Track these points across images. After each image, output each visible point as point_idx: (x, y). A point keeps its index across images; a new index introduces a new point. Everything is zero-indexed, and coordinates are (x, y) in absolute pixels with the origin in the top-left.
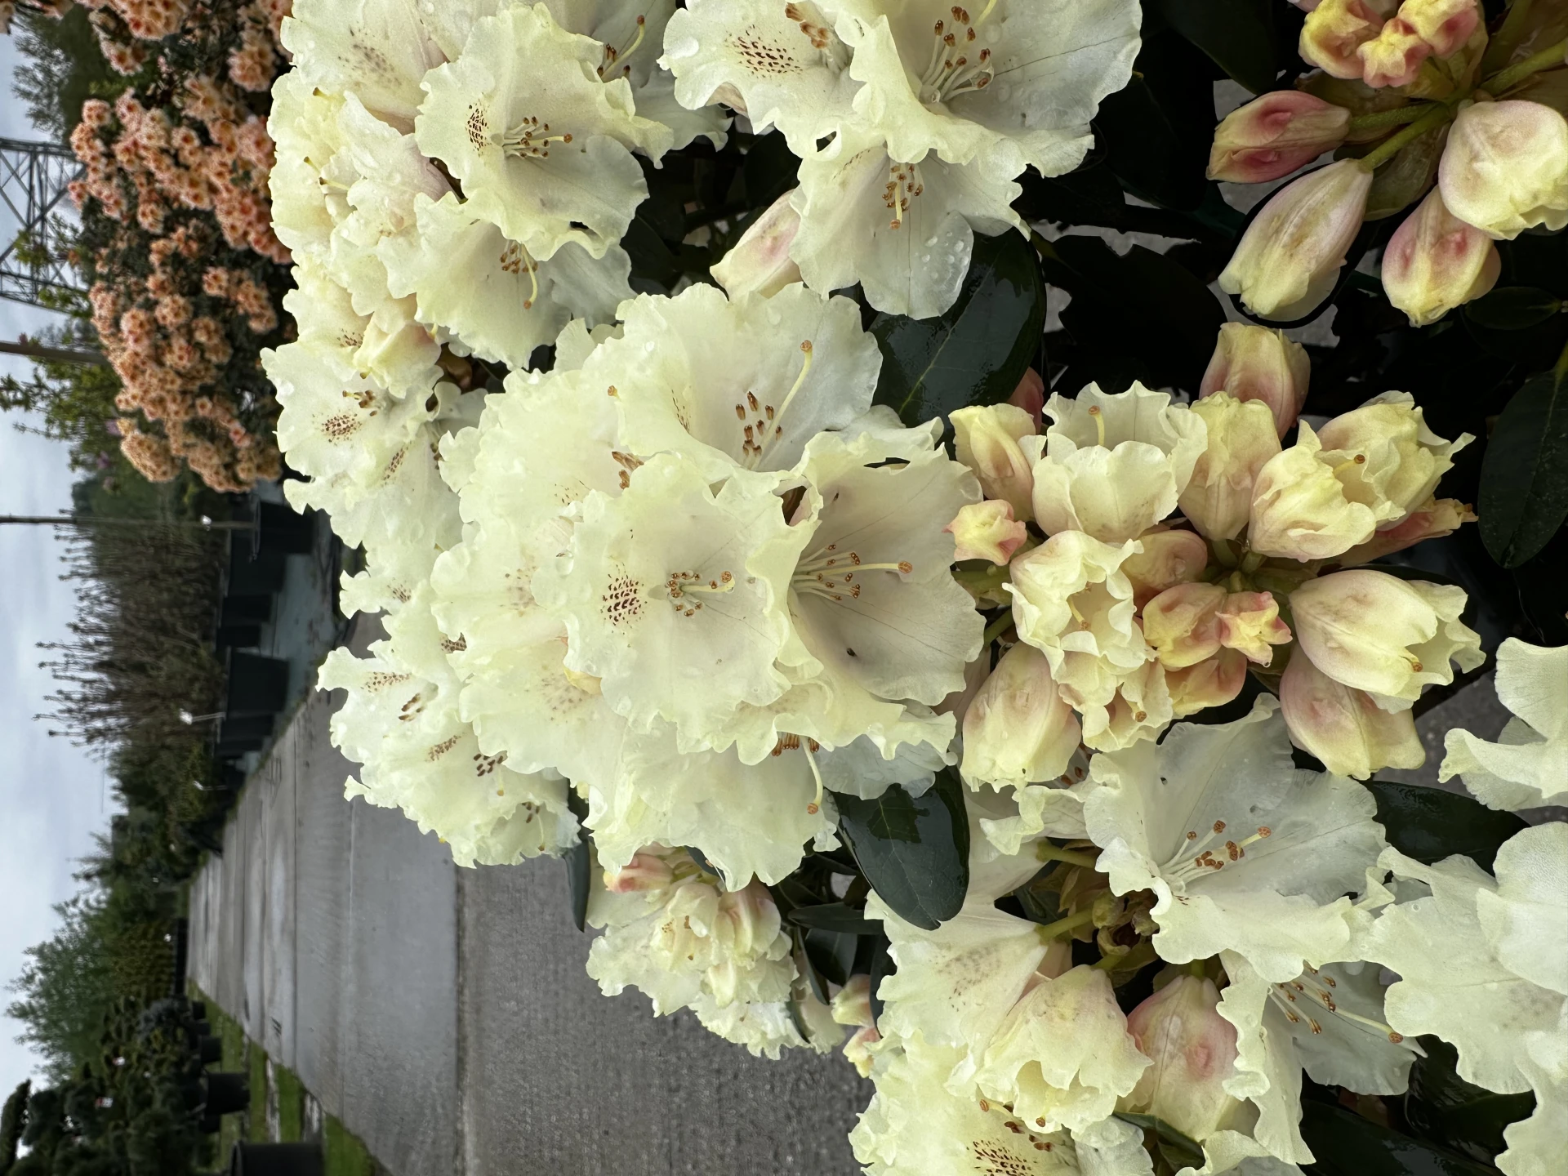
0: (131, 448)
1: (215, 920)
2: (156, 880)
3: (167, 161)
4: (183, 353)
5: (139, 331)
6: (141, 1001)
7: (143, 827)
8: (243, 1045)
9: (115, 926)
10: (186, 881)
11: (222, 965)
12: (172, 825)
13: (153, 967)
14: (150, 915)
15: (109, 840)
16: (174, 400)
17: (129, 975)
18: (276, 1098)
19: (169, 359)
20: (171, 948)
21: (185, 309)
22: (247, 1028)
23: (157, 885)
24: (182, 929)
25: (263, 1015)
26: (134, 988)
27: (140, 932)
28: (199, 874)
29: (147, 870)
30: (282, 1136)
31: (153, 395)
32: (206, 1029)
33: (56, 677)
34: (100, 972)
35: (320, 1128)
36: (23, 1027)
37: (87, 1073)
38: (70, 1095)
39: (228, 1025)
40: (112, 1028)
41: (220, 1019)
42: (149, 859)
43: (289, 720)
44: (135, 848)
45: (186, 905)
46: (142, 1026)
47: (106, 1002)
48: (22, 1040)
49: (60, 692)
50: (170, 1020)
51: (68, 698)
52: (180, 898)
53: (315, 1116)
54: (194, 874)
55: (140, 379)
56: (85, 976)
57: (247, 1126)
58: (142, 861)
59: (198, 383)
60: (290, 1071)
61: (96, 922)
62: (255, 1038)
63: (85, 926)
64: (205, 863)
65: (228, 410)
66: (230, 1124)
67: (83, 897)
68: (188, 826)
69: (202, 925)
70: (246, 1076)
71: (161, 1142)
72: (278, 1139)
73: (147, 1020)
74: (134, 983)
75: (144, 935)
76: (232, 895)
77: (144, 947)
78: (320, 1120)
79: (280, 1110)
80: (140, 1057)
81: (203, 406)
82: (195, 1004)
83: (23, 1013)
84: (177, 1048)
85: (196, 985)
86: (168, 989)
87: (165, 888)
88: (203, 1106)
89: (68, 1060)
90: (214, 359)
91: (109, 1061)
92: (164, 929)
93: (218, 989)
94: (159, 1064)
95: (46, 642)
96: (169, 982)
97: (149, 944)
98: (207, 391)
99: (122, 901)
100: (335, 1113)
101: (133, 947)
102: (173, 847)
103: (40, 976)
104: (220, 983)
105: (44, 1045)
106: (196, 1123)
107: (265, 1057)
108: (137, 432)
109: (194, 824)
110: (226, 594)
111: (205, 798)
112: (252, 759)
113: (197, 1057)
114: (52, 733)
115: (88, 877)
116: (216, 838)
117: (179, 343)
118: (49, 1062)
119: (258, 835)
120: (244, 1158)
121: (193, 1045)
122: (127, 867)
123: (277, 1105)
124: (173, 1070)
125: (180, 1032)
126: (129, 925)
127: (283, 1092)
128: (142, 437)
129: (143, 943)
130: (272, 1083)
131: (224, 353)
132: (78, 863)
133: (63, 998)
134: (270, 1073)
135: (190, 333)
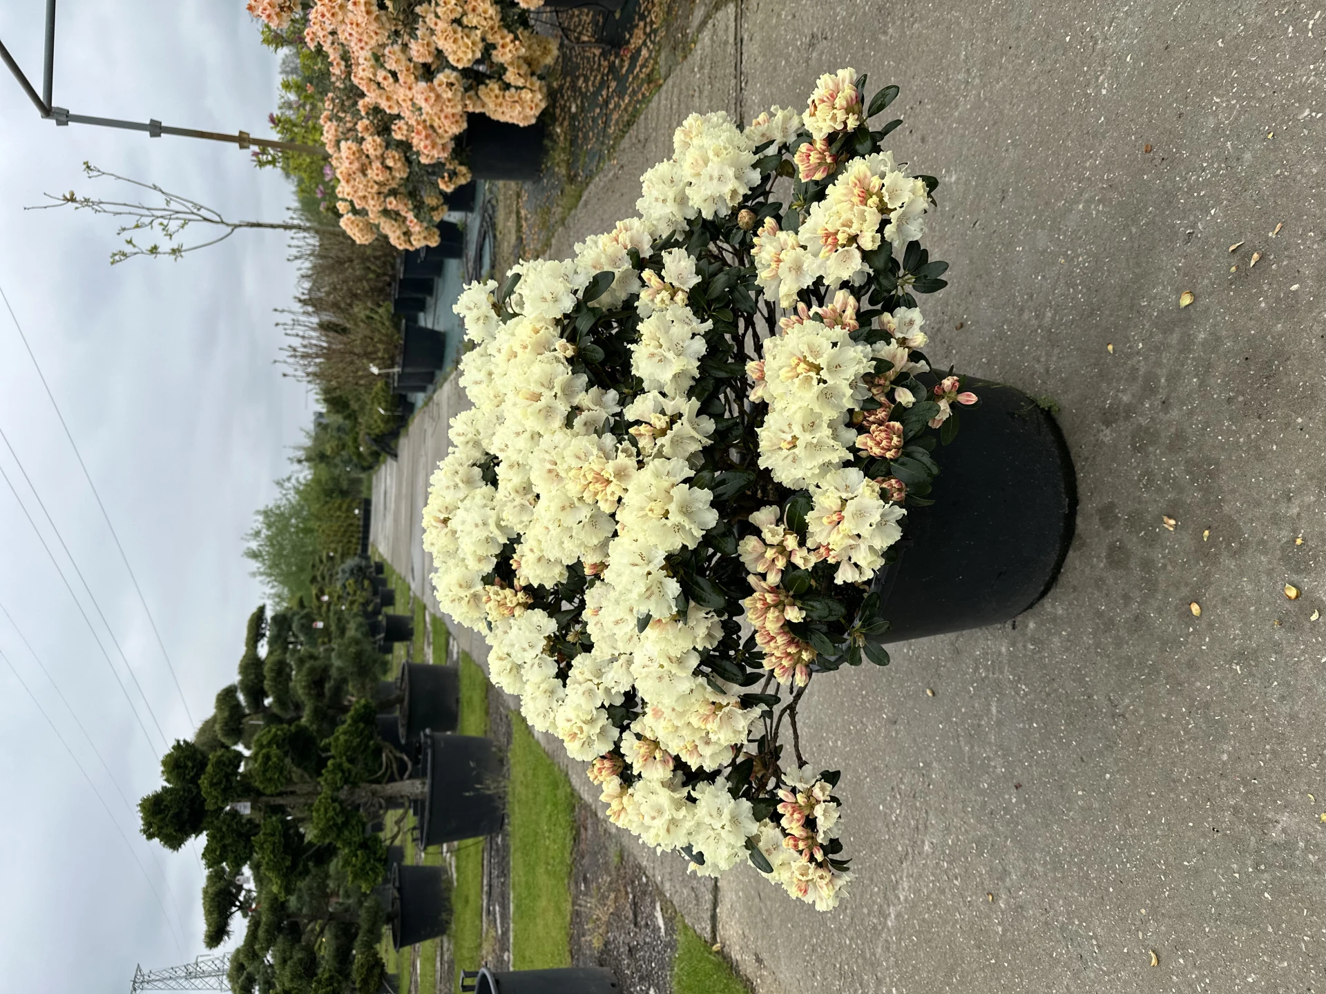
0: (347, 225)
1: (391, 506)
2: (348, 469)
3: (374, 86)
4: (379, 172)
5: (352, 157)
6: (338, 556)
7: (339, 429)
8: (410, 598)
9: (318, 498)
10: (371, 471)
11: (396, 539)
12: (362, 434)
13: (345, 531)
14: (344, 493)
15: (313, 434)
16: (373, 199)
17: (329, 535)
18: (431, 636)
19: (371, 173)
20: (359, 519)
21: (380, 145)
22: (413, 586)
23: (349, 472)
24: (367, 505)
25: (424, 579)
26: (333, 546)
27: (336, 505)
28: (379, 468)
29: (342, 461)
30: (434, 660)
31: (361, 194)
32: (384, 582)
33: (286, 334)
34: (308, 531)
35: (458, 658)
36: (255, 565)
37: (301, 604)
38: (296, 618)
39: (400, 582)
40: (318, 574)
41: (394, 577)
42: (343, 453)
43: (445, 379)
44: (334, 443)
45: (370, 488)
46: (340, 575)
47: (313, 552)
48: (254, 575)
49: (290, 347)
50: (360, 573)
51: (295, 350)
52: (365, 483)
53: (455, 650)
54: (376, 468)
55: (352, 183)
56: (297, 533)
57: (411, 652)
58: (338, 454)
59: (388, 188)
60: (440, 619)
61: (305, 493)
62: (419, 594)
63: (297, 497)
64: (385, 462)
65: (406, 205)
66: (400, 649)
67: (296, 475)
68: (373, 436)
69: (381, 507)
70: (412, 618)
71: (359, 655)
72: (431, 662)
73: (344, 571)
74: (332, 542)
75: (340, 508)
76: (404, 491)
77: (339, 517)
78: (458, 653)
79: (434, 643)
80: (339, 597)
81: (390, 203)
82: (376, 563)
83: (255, 555)
84: (364, 593)
85: (377, 549)
86: (356, 549)
87: (354, 475)
88: (382, 635)
89: (286, 591)
90: (398, 175)
91: (318, 598)
92: (354, 505)
93: (393, 556)
94: (352, 603)
95: (280, 309)
96: (358, 544)
97: (344, 515)
98: (393, 193)
99: (323, 479)
100: (467, 649)
101: (332, 516)
102: (361, 449)
103: (265, 532)
104: (394, 550)
105: (268, 579)
106: (377, 646)
107: (425, 608)
108: (350, 215)
109: (378, 436)
110: (402, 276)
111: (386, 421)
112: (419, 398)
113: (378, 600)
114: (285, 375)
115: (300, 461)
116: (392, 445)
117: (377, 164)
118: (273, 591)
119: (423, 453)
120: (410, 671)
121: (375, 593)
122: (328, 457)
123: (431, 640)
124: (361, 608)
125: (366, 583)
126: (328, 499)
127: (435, 632)
128: (353, 218)
129: (338, 513)
130: (428, 625)
131: (404, 171)
132: (291, 450)
133: (282, 548)
134: (428, 619)
135: (383, 159)
